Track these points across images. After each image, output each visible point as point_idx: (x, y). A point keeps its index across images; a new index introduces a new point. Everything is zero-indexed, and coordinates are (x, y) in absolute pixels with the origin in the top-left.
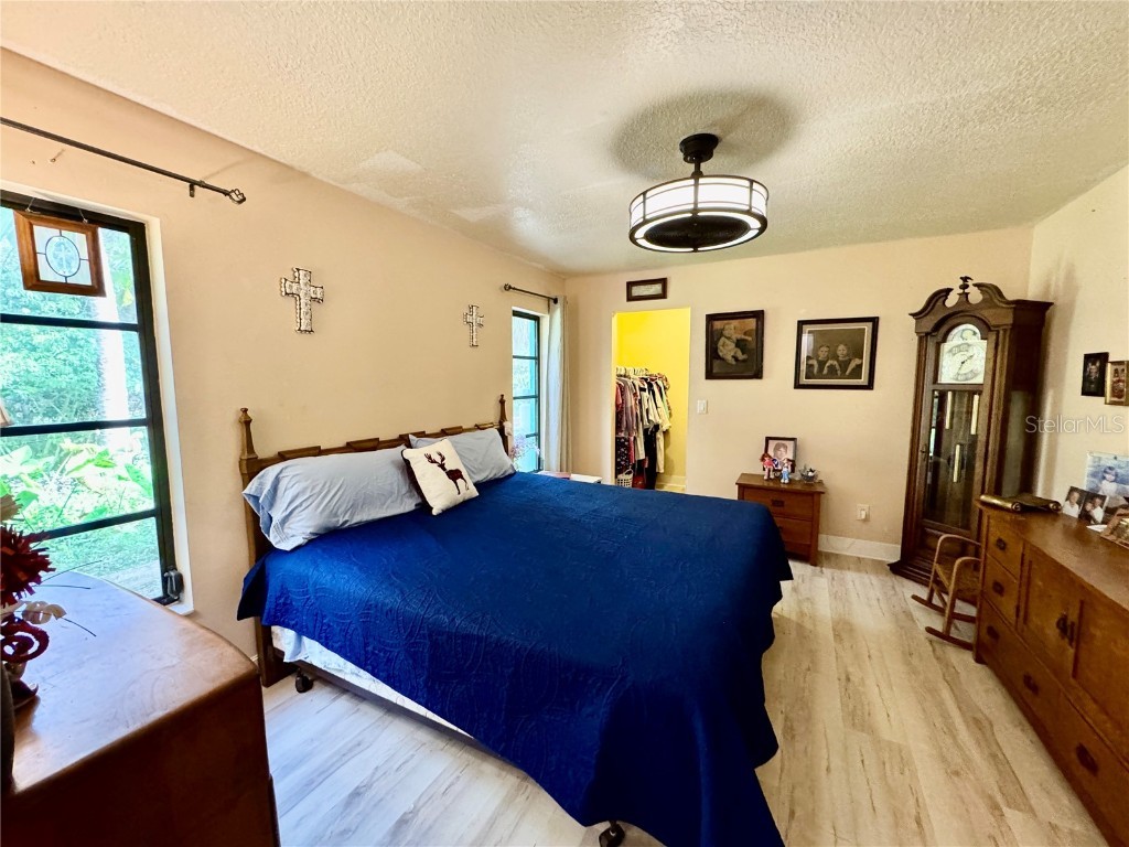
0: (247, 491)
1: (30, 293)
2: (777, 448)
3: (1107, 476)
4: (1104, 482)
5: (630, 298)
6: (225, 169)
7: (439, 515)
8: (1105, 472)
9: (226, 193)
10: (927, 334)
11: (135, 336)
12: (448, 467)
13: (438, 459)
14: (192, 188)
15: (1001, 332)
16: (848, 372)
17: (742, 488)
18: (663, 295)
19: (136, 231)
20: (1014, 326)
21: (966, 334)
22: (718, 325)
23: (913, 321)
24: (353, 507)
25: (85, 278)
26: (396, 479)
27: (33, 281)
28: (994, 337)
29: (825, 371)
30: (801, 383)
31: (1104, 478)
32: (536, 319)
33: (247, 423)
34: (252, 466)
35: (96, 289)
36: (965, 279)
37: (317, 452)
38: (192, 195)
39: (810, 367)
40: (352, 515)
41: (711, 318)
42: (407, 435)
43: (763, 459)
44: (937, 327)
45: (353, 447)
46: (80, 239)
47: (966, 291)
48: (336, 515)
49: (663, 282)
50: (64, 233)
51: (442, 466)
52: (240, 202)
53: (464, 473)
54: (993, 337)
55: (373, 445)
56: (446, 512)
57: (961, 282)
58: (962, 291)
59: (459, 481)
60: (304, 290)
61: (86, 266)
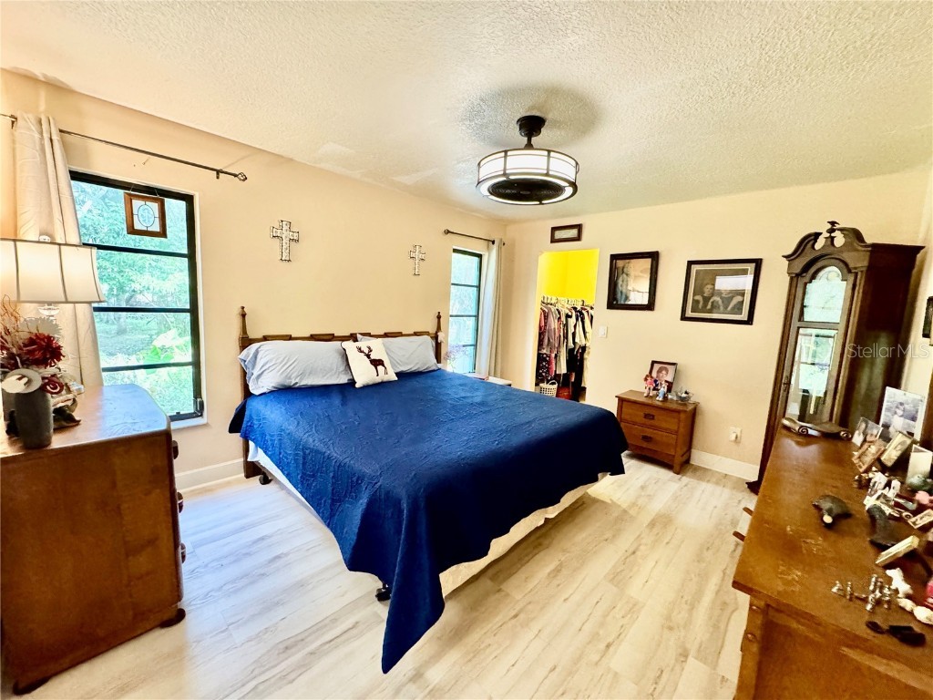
0: (240, 357)
1: (129, 236)
2: (659, 371)
3: (898, 411)
4: (896, 416)
5: (553, 240)
6: (238, 160)
7: (361, 388)
8: (897, 407)
9: (235, 176)
10: (798, 275)
11: (186, 260)
12: (373, 357)
13: (366, 351)
14: (218, 174)
15: (859, 274)
16: (729, 309)
17: (622, 401)
18: (578, 238)
19: (188, 199)
20: (870, 268)
21: (830, 276)
22: (620, 263)
23: (786, 262)
24: (302, 375)
25: (156, 228)
26: (337, 361)
27: (132, 230)
28: (853, 278)
29: (709, 307)
30: (687, 315)
31: (895, 413)
32: (480, 256)
33: (244, 316)
34: (245, 342)
35: (163, 234)
36: (833, 223)
37: (290, 338)
38: (218, 178)
39: (696, 302)
40: (301, 379)
41: (614, 258)
42: (356, 334)
43: (646, 380)
44: (806, 268)
45: (313, 338)
46: (155, 206)
47: (833, 235)
48: (290, 378)
49: (579, 227)
50: (147, 203)
51: (368, 356)
52: (244, 180)
53: (387, 363)
54: (851, 278)
55: (330, 338)
56: (366, 387)
57: (829, 226)
58: (828, 235)
59: (380, 368)
60: (286, 235)
61: (157, 220)
